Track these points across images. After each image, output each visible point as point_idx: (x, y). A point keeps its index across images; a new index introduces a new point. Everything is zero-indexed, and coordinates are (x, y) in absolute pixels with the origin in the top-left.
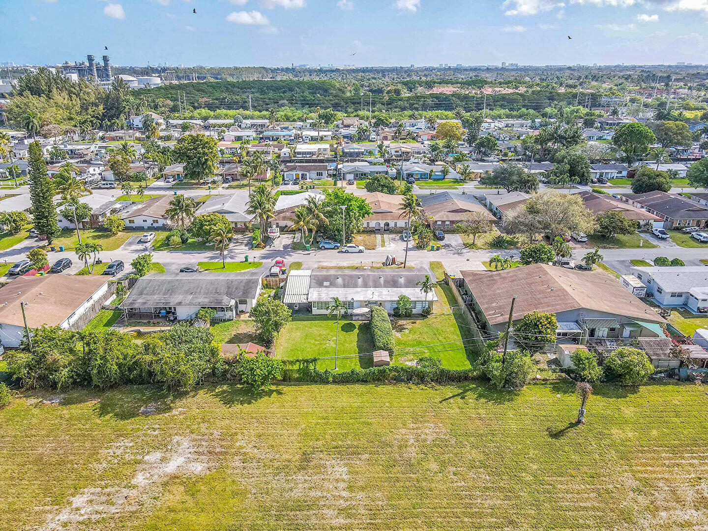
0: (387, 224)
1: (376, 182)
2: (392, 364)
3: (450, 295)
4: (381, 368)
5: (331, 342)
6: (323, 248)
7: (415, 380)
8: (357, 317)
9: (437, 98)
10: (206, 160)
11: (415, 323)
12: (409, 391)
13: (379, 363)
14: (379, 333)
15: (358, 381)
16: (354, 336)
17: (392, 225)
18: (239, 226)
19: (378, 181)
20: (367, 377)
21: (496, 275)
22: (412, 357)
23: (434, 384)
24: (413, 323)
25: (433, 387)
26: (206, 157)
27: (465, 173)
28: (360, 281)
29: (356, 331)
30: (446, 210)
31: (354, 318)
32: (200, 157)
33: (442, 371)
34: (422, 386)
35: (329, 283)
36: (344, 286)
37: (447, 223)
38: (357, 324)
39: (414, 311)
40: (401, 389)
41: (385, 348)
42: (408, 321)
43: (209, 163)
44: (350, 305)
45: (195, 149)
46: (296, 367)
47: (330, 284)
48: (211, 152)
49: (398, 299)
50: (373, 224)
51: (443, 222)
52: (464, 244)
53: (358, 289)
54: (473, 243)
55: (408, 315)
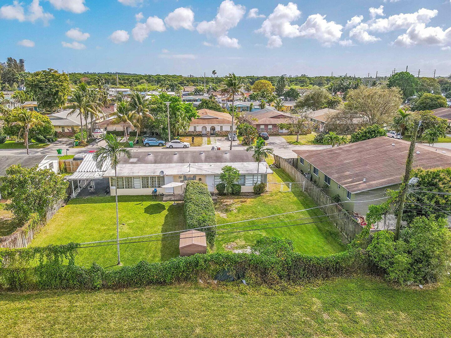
0: (213, 129)
1: (205, 104)
2: (210, 252)
3: (284, 175)
4: (191, 258)
5: (126, 227)
6: (147, 145)
7: (251, 278)
8: (169, 198)
9: (251, 79)
10: (57, 91)
11: (245, 201)
12: (241, 298)
13: (189, 251)
14: (193, 207)
15: (150, 282)
16: (160, 219)
17: (218, 129)
18: (66, 131)
19: (207, 103)
20: (166, 276)
21: (336, 149)
22: (243, 243)
23: (285, 284)
24: (242, 202)
25: (283, 289)
26: (56, 89)
27: (278, 106)
28: (176, 157)
29: (165, 212)
30: (268, 117)
31: (164, 199)
32: (51, 89)
33: (298, 259)
34: (264, 289)
35: (136, 159)
36: (155, 162)
37: (270, 127)
38: (167, 205)
39: (244, 189)
40: (227, 295)
41: (200, 226)
42: (236, 200)
43: (60, 93)
44: (161, 180)
45: (47, 82)
46: (34, 263)
47: (138, 161)
48: (62, 85)
49: (222, 172)
50: (199, 129)
51: (266, 125)
52: (288, 142)
53: (173, 165)
54: (297, 141)
55: (236, 193)
